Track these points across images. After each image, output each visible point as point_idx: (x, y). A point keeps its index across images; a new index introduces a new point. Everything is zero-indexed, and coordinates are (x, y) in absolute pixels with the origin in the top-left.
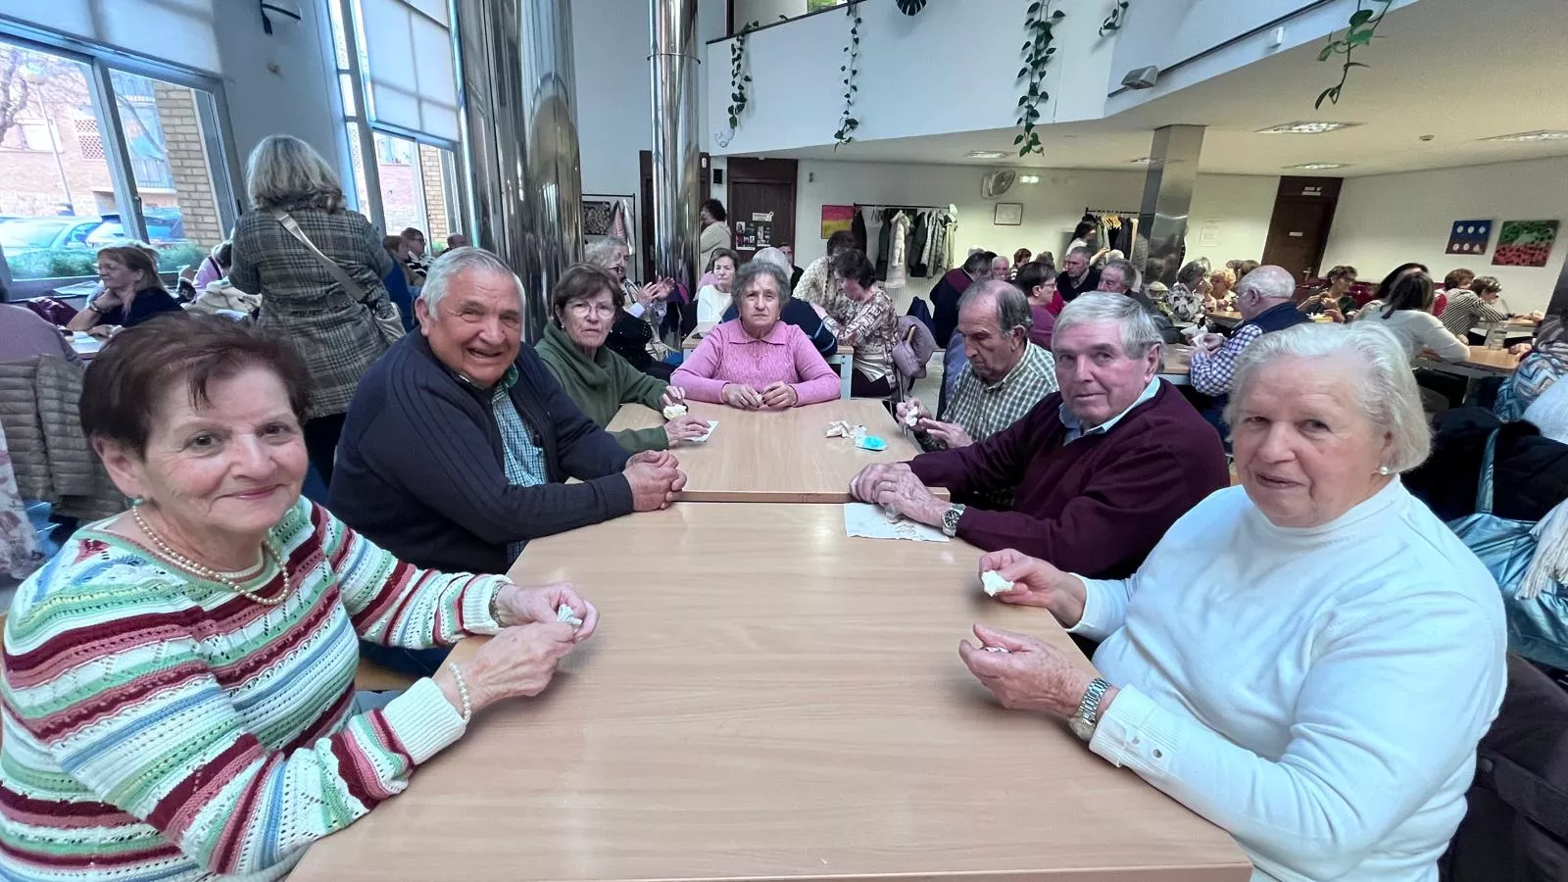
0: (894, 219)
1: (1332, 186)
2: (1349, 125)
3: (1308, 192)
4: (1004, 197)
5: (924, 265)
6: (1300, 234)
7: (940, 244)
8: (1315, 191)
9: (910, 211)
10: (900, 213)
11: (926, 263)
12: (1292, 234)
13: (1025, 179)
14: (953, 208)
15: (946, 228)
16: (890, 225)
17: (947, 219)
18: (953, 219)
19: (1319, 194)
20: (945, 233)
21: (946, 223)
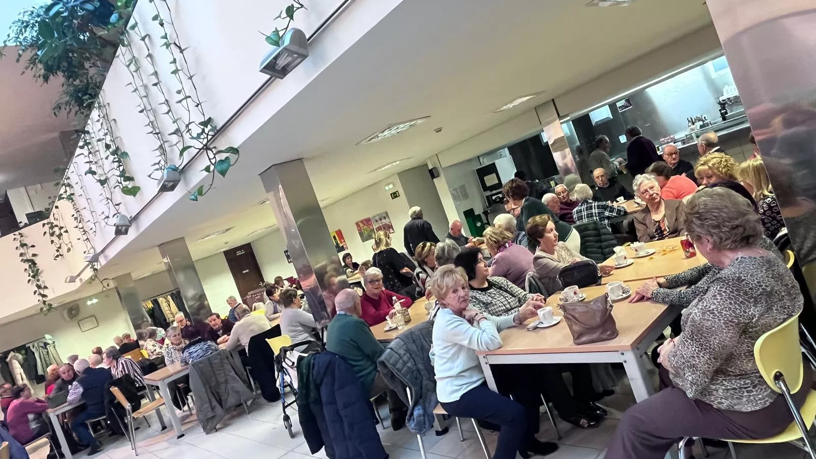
0: (8, 360)
1: (248, 248)
2: (227, 230)
3: (239, 253)
4: (80, 317)
5: (42, 375)
6: (248, 271)
7: (47, 359)
8: (242, 252)
9: (18, 350)
10: (12, 354)
11: (43, 374)
12: (244, 272)
13: (89, 303)
14: (48, 337)
15: (47, 349)
16: (7, 363)
17: (46, 344)
18: (50, 342)
19: (244, 252)
20: (48, 352)
21: (46, 346)
